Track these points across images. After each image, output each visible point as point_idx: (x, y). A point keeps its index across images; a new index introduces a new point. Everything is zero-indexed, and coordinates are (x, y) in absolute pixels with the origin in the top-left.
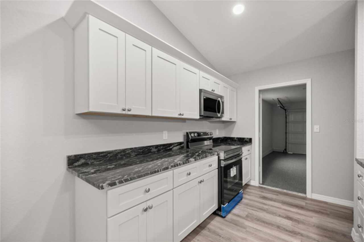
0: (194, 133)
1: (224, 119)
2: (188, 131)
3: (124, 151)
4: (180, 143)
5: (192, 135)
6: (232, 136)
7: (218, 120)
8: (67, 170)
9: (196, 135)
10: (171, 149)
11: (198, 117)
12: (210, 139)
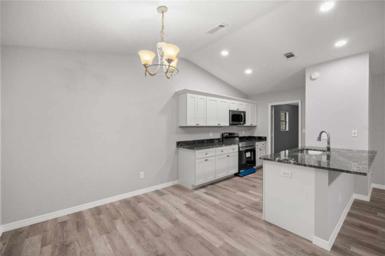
0: (227, 133)
1: (245, 125)
2: (223, 132)
3: (194, 141)
4: (219, 139)
5: (226, 134)
6: (254, 135)
7: (242, 125)
8: (177, 147)
9: (228, 134)
10: (213, 142)
11: (228, 125)
12: (238, 137)
